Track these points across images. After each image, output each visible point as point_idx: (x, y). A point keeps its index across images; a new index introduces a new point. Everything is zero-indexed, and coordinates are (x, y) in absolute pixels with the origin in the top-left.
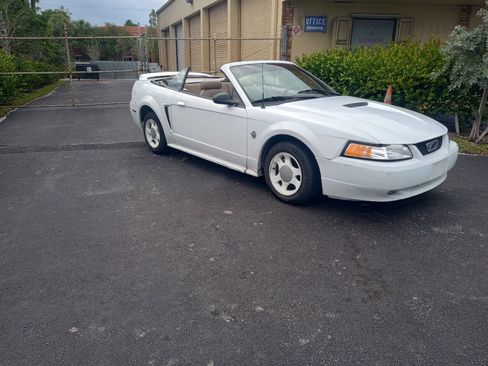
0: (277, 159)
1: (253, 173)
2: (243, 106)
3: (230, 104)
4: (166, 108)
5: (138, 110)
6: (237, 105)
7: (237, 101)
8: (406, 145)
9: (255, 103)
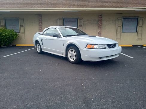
0: (70, 51)
1: (64, 56)
2: (61, 37)
3: (58, 37)
4: (42, 40)
5: (35, 42)
6: (59, 37)
7: (59, 36)
8: (103, 45)
9: (64, 37)
